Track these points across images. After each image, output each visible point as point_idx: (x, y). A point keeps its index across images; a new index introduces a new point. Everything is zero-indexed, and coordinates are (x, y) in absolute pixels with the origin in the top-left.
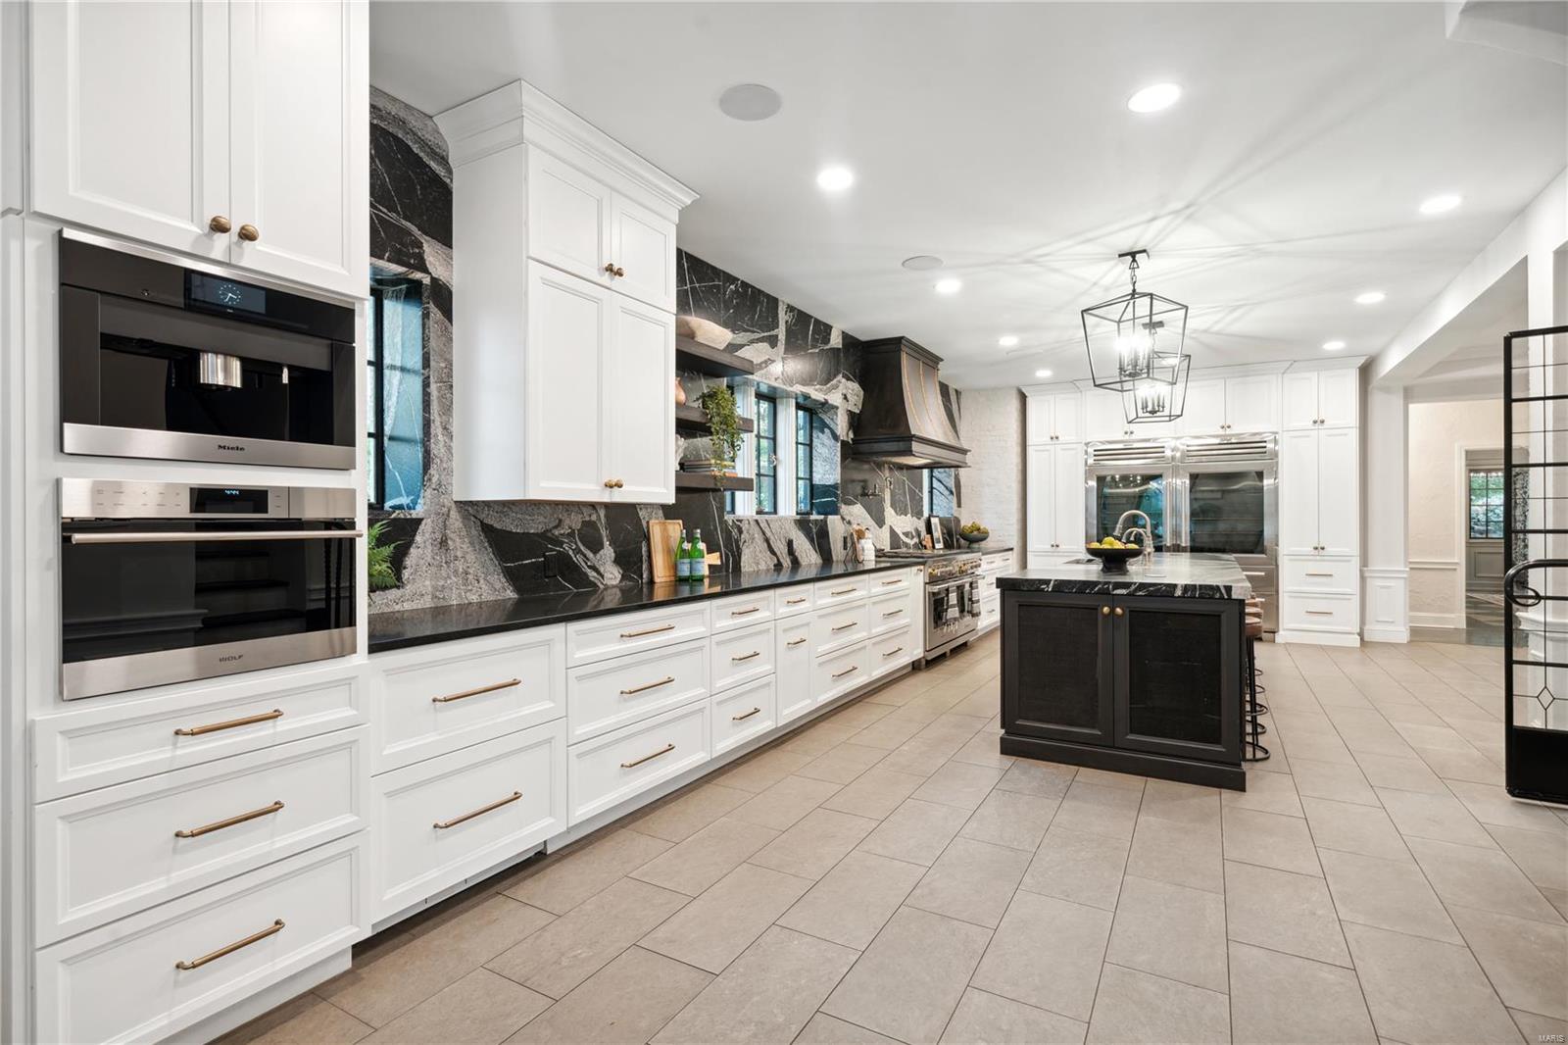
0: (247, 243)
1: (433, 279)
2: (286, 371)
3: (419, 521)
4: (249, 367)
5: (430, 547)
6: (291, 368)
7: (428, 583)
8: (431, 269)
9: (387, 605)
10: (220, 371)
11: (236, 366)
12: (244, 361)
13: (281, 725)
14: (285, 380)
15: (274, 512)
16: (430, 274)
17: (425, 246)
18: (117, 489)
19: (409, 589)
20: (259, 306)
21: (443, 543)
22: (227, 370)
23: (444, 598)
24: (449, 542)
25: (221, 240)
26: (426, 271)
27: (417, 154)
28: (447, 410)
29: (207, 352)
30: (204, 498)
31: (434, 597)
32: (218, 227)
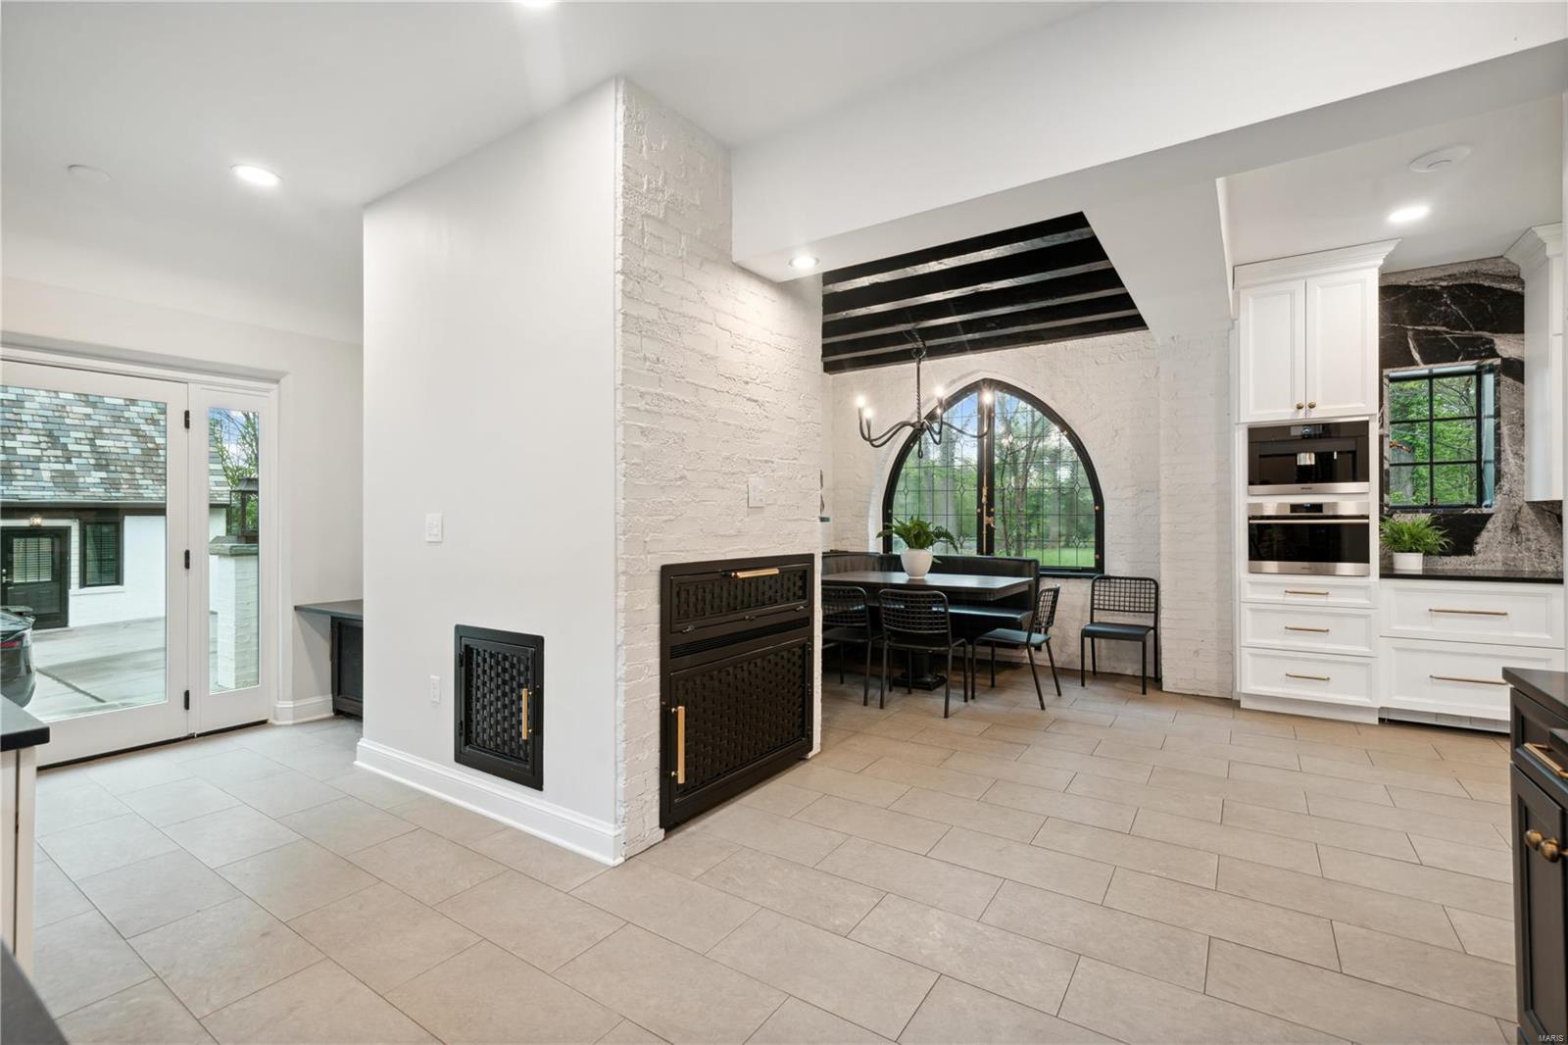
0: (1312, 410)
1: (1503, 360)
2: (1335, 454)
3: (1490, 515)
4: (1318, 456)
5: (1500, 532)
6: (1338, 453)
7: (1498, 554)
8: (1500, 354)
9: (1461, 565)
10: (1307, 459)
11: (1313, 455)
12: (1316, 454)
13: (1330, 600)
14: (1335, 457)
15: (1326, 512)
16: (1501, 357)
17: (1496, 341)
18: (1260, 506)
19: (1480, 556)
20: (1320, 431)
21: (1515, 529)
22: (1310, 459)
23: (1515, 565)
24: (1521, 529)
25: (1302, 411)
26: (1498, 356)
27: (1489, 287)
28: (1519, 440)
29: (1300, 452)
30: (1294, 508)
31: (1505, 564)
32: (1300, 407)
